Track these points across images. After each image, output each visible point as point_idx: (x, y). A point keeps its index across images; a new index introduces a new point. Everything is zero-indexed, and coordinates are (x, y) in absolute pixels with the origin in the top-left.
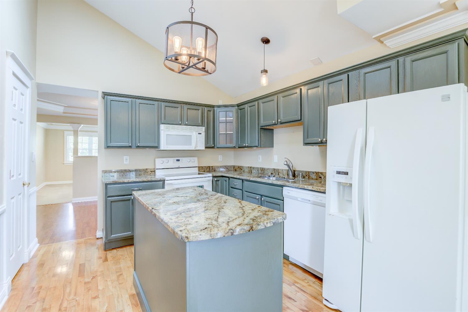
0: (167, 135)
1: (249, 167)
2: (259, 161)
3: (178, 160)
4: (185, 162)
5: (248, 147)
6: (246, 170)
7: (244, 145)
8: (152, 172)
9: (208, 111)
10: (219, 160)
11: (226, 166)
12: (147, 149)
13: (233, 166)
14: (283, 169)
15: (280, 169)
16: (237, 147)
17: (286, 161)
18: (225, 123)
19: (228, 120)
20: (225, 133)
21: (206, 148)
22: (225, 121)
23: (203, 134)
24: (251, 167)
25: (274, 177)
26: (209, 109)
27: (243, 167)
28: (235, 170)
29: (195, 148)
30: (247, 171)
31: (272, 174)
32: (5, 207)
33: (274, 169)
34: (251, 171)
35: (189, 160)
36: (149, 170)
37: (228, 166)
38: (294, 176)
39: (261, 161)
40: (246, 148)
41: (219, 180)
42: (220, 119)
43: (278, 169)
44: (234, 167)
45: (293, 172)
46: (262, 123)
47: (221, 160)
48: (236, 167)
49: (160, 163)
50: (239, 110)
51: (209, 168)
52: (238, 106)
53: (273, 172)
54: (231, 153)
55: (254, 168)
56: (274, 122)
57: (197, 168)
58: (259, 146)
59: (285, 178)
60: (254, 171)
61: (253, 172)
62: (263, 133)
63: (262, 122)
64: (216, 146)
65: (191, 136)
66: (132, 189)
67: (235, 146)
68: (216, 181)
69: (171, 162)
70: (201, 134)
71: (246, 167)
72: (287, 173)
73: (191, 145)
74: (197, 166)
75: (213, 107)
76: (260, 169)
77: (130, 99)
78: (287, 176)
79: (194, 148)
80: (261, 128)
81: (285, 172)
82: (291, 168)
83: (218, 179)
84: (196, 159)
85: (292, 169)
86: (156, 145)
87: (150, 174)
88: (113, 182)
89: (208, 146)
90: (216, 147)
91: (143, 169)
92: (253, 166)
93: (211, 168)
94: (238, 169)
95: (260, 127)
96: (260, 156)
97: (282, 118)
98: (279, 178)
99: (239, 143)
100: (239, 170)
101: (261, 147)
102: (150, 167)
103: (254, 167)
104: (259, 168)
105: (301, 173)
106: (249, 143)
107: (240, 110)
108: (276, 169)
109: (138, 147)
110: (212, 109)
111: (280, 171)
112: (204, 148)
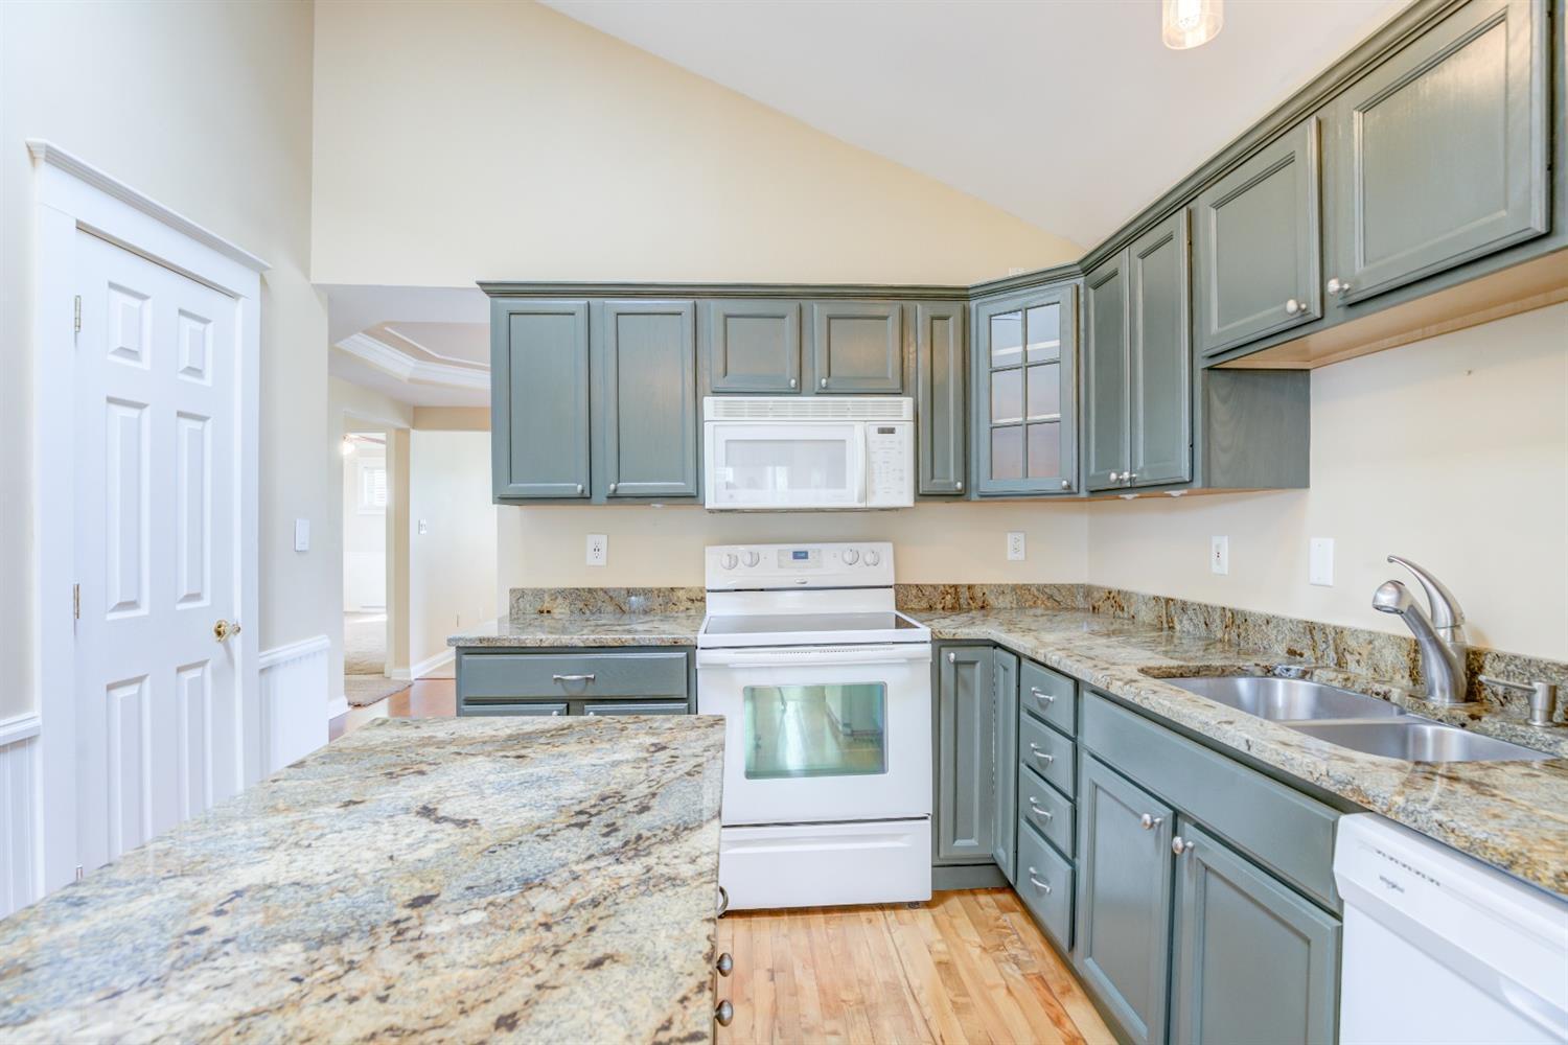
0: (727, 441)
1: (1157, 599)
2: (1215, 568)
3: (799, 555)
4: (831, 562)
5: (1132, 488)
6: (1146, 615)
7: (1113, 476)
8: (692, 601)
9: (933, 318)
10: (1011, 556)
11: (1045, 586)
12: (658, 506)
13: (1083, 586)
14: (1378, 635)
15: (1354, 632)
16: (1083, 494)
17: (1397, 584)
18: (1019, 373)
19: (1034, 351)
20: (1020, 419)
21: (921, 496)
22: (1019, 361)
23: (905, 432)
24: (1168, 601)
25: (1303, 675)
26: (941, 308)
27: (1127, 595)
28: (1094, 608)
29: (865, 496)
30: (1147, 619)
31: (1292, 652)
32: (39, 721)
33: (1311, 628)
34: (1170, 620)
35: (848, 557)
36: (681, 594)
37: (1058, 588)
38: (1471, 693)
39: (1226, 573)
40: (1129, 496)
41: (973, 663)
42: (994, 353)
43: (1339, 632)
44: (1088, 591)
45: (1461, 667)
46: (1217, 330)
47: (1021, 556)
48: (1096, 595)
49: (718, 567)
50: (1091, 291)
51: (956, 592)
52: (1087, 271)
53: (1303, 645)
54: (1078, 522)
55: (1184, 607)
56: (1292, 306)
57: (892, 590)
58: (1198, 483)
59: (1386, 698)
60: (1183, 625)
61: (1178, 627)
62: (1224, 401)
63: (1215, 328)
64: (978, 486)
65: (844, 441)
66: (555, 676)
67: (1069, 487)
68: (957, 664)
69: (772, 562)
70: (891, 431)
71: (1146, 600)
72: (1406, 661)
73: (843, 486)
74: (892, 583)
75: (960, 295)
76: (1217, 616)
77: (583, 302)
78: (1406, 682)
79: (856, 500)
80: (1210, 369)
81: (1392, 658)
82: (1444, 634)
83: (967, 654)
84: (886, 549)
85: (1448, 644)
86: (691, 490)
87: (687, 609)
88: (481, 640)
89: (938, 485)
90: (974, 496)
91: (659, 590)
92: (1179, 595)
93: (964, 595)
94: (1104, 606)
95: (1201, 364)
96: (1223, 543)
97: (1359, 267)
98: (1344, 687)
99: (1092, 471)
100: (1112, 611)
101: (1209, 487)
102: (683, 579)
103: (1184, 603)
104: (1214, 609)
105: (1541, 687)
106: (1141, 464)
107: (1096, 287)
108: (1323, 629)
109: (615, 497)
110: (955, 309)
111: (1352, 643)
112: (907, 499)
